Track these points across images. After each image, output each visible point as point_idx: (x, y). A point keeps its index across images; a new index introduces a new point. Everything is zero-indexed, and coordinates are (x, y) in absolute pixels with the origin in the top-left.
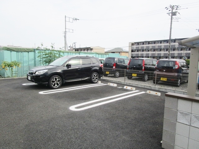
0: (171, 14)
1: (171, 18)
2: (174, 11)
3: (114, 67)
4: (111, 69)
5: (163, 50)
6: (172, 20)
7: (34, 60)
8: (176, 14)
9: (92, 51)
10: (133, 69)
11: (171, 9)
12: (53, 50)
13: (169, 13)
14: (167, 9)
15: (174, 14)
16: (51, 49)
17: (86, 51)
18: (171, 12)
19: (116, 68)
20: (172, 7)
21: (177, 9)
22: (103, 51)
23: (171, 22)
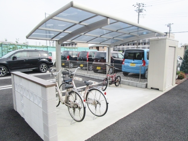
0: (138, 11)
1: (138, 15)
2: (140, 8)
3: (68, 59)
4: (65, 60)
5: (141, 44)
6: (139, 16)
7: (1, 54)
8: (142, 11)
9: (76, 46)
10: (83, 60)
11: (138, 7)
12: (18, 45)
13: (137, 10)
14: (135, 6)
15: (140, 11)
16: (16, 44)
17: (71, 46)
18: (138, 9)
19: (69, 60)
20: (139, 5)
21: (143, 6)
22: (87, 46)
23: (139, 18)
